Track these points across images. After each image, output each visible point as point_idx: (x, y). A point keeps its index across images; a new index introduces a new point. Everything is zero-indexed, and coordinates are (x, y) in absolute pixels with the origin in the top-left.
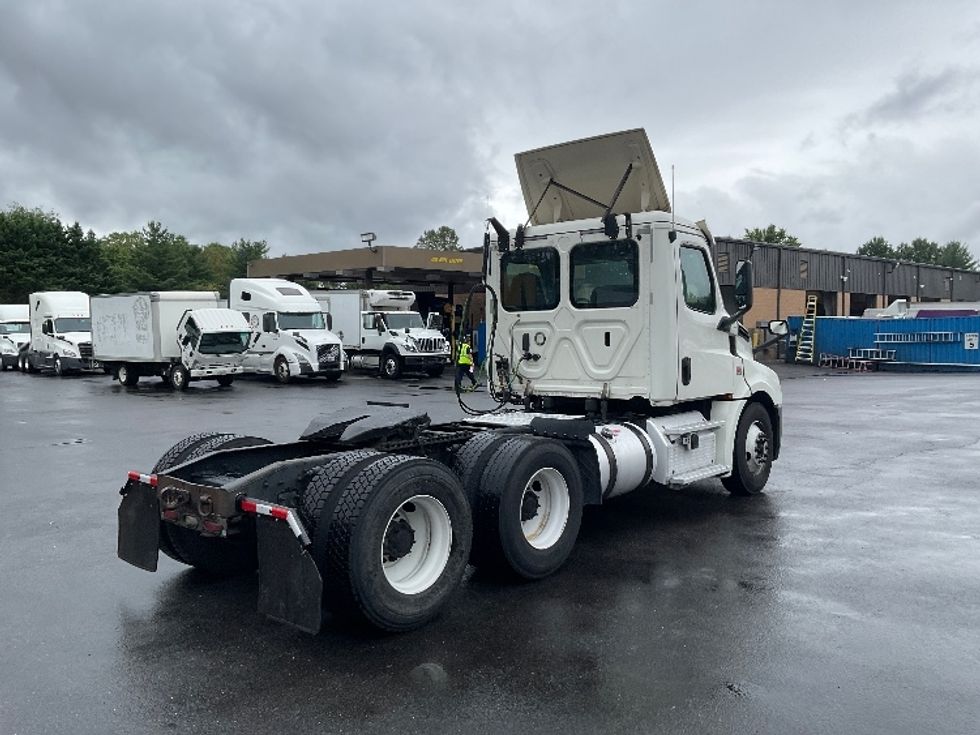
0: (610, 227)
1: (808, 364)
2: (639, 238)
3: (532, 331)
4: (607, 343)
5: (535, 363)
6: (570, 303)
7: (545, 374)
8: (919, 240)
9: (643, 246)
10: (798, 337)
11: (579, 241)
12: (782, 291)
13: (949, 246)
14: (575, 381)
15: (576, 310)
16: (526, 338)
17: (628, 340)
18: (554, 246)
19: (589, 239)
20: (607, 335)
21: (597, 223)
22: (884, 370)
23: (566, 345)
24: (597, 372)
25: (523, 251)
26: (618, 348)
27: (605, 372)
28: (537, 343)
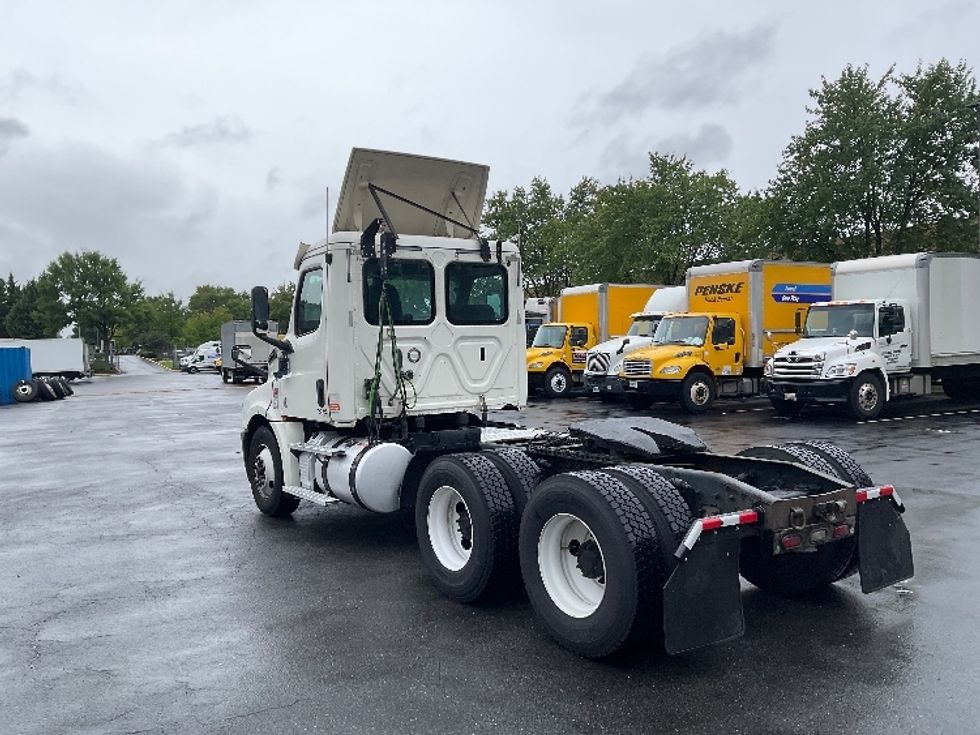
0: (484, 250)
2: (508, 264)
3: (406, 348)
4: (483, 358)
6: (446, 319)
7: (420, 392)
9: (511, 271)
11: (455, 259)
15: (453, 326)
17: (500, 355)
18: (429, 259)
20: (482, 351)
23: (442, 360)
24: (473, 385)
25: (393, 259)
26: (492, 362)
27: (482, 386)
28: (411, 361)
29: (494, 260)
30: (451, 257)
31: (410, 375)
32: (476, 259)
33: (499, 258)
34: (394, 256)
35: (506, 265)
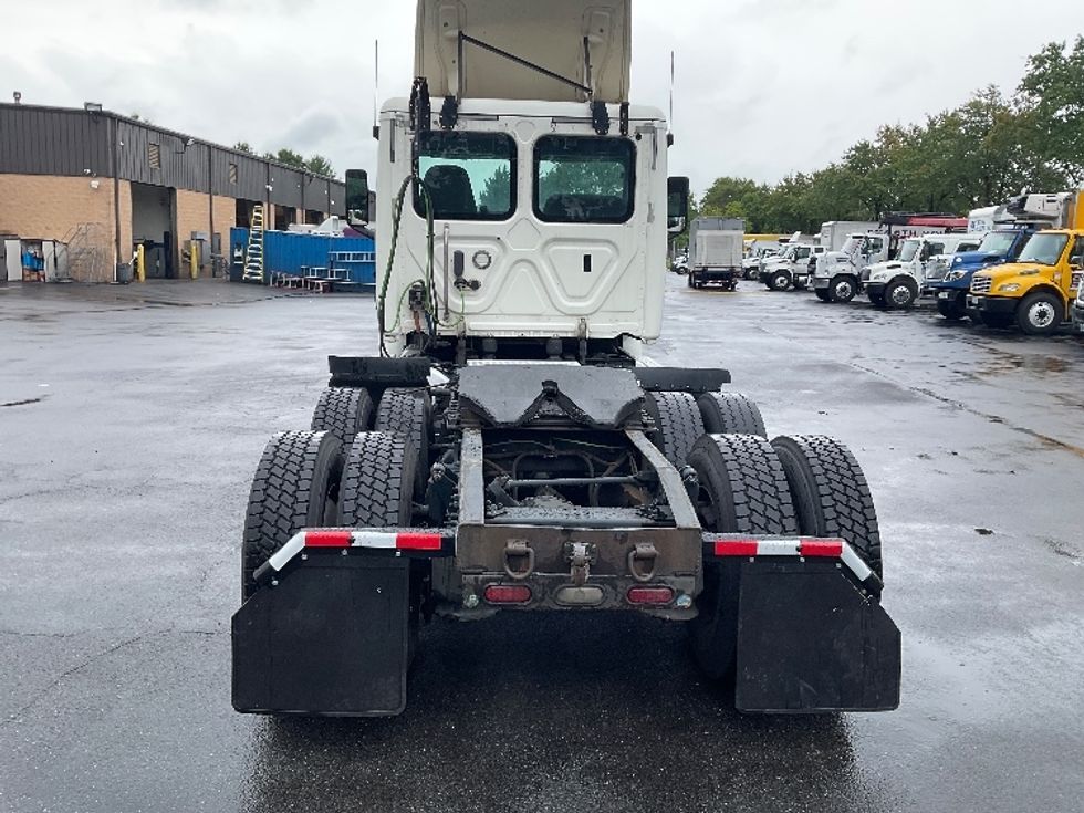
0: (599, 117)
1: (258, 283)
2: (639, 137)
3: (469, 249)
4: (587, 268)
5: (472, 293)
6: (532, 213)
7: (489, 307)
8: (284, 151)
9: (643, 149)
10: (245, 253)
11: (549, 131)
12: (214, 197)
13: (313, 161)
14: (538, 316)
15: (541, 223)
16: (459, 257)
17: (615, 266)
18: (509, 132)
19: (564, 130)
20: (587, 259)
21: (582, 109)
22: (339, 291)
23: (524, 269)
24: (571, 304)
25: (457, 133)
26: (601, 276)
27: (582, 306)
28: (476, 265)
29: (614, 131)
30: (545, 128)
31: (475, 285)
32: (586, 130)
33: (624, 128)
34: (456, 128)
35: (634, 139)
